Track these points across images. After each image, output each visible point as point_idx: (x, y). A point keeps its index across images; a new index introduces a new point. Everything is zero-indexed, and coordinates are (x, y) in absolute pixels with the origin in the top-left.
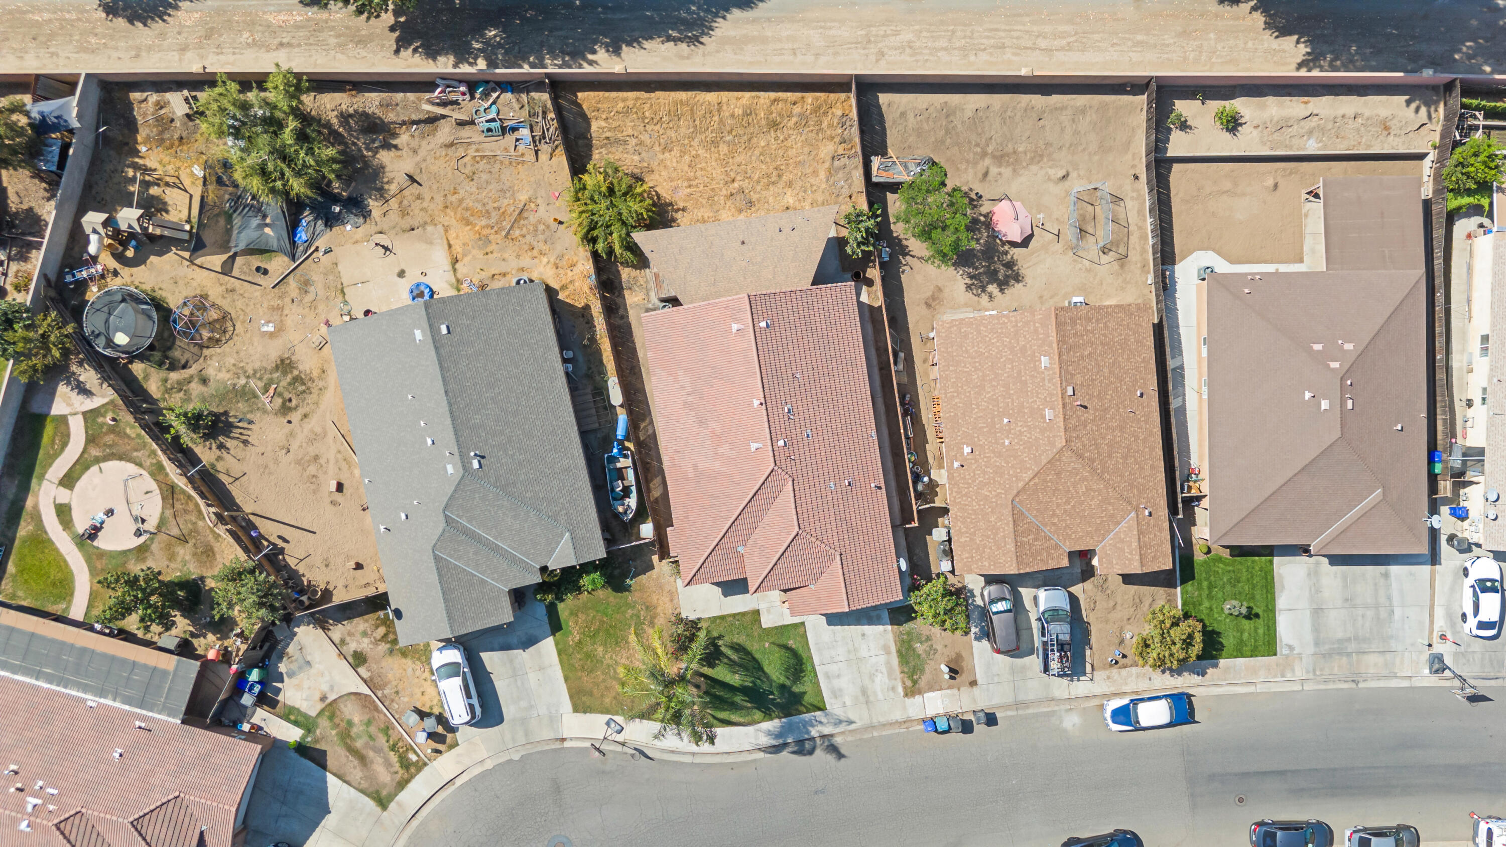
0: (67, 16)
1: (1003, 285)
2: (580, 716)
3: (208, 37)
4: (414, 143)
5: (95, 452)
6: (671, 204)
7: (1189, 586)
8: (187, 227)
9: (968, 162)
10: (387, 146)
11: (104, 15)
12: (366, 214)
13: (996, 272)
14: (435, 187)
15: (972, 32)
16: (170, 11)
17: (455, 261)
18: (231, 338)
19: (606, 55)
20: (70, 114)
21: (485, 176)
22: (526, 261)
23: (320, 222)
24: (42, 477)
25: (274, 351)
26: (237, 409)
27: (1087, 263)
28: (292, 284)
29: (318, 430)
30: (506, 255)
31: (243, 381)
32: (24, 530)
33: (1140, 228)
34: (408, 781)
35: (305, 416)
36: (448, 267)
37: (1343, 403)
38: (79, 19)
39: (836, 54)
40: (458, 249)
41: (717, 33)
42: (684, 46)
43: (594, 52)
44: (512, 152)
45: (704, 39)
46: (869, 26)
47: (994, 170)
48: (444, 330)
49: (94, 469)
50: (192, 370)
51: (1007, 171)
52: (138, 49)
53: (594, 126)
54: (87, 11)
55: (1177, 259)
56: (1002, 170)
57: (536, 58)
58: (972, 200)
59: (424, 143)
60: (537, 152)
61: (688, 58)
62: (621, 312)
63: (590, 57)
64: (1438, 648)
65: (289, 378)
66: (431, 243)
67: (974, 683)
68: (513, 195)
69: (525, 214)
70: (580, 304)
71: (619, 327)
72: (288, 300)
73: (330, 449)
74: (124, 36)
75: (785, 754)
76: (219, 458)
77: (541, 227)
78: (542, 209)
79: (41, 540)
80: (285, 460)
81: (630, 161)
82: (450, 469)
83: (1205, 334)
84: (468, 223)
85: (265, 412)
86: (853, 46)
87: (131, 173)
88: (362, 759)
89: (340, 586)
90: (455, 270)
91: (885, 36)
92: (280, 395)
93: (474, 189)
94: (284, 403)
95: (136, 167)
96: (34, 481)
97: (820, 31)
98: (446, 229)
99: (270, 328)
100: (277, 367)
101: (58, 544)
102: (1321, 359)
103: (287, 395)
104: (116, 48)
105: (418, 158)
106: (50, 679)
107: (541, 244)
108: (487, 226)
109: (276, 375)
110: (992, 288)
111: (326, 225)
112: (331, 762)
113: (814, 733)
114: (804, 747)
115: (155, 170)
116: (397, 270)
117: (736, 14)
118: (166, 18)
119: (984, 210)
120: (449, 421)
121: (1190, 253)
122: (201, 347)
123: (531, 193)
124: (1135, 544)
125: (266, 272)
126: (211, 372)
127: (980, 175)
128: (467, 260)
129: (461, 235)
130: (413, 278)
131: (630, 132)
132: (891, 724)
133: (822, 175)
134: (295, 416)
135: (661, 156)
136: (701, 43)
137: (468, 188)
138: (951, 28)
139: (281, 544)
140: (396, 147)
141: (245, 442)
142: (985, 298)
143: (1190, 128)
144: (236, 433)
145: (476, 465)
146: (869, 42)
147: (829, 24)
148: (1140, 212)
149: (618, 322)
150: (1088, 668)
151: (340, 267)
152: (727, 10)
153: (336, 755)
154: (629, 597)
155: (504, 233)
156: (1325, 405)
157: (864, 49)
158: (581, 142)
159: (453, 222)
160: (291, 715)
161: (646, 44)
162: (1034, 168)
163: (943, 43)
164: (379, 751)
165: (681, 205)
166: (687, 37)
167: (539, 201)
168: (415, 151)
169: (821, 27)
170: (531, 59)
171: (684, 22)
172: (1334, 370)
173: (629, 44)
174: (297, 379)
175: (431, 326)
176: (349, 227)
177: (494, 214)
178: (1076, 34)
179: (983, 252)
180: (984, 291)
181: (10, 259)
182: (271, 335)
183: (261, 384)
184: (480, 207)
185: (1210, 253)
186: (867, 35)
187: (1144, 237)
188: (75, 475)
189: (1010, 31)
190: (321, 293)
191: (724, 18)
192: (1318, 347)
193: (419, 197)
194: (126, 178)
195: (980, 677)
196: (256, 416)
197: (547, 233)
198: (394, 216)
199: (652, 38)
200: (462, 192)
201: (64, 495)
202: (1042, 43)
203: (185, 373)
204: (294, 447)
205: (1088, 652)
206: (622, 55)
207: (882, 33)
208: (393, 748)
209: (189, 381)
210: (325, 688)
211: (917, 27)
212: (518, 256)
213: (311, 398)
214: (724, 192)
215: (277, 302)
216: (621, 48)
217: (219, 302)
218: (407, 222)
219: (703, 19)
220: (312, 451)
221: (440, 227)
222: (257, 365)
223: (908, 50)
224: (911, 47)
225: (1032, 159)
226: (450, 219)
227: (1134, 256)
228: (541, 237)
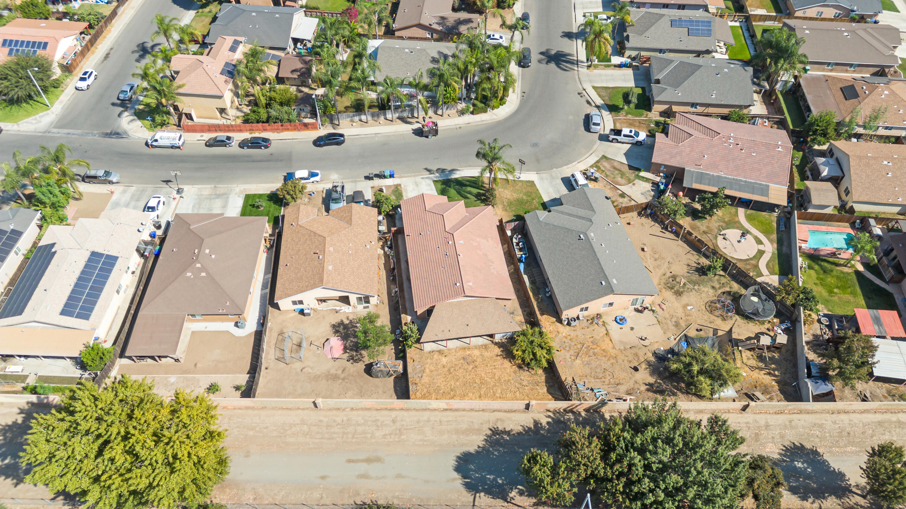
0: (837, 449)
1: (342, 323)
2: (531, 180)
3: (757, 435)
4: (637, 386)
5: (753, 262)
6: (504, 358)
7: (277, 215)
8: (740, 348)
9: (352, 376)
10: (650, 385)
11: (818, 450)
12: (655, 354)
13: (344, 329)
14: (623, 366)
15: (343, 437)
16: (783, 452)
17: (607, 334)
18: (706, 304)
19: (542, 421)
20: (812, 385)
21: (598, 370)
22: (573, 334)
23: (677, 351)
24: (773, 254)
25: (685, 299)
26: (696, 277)
27: (299, 332)
28: (683, 324)
29: (657, 270)
30: (583, 336)
31: (696, 287)
32: (774, 236)
33: (270, 347)
34: (596, 162)
35: (664, 275)
36: (610, 331)
37: (199, 252)
38: (830, 447)
39: (418, 422)
40: (607, 339)
41: (483, 437)
42: (500, 428)
43: (548, 423)
44: (586, 381)
45: (489, 432)
46: (399, 441)
47: (339, 372)
48: (603, 283)
49: (751, 256)
50: (720, 291)
51: (333, 371)
52: (792, 427)
53: (545, 389)
54: (828, 452)
55: (254, 334)
56: (335, 372)
57: (578, 419)
58: (352, 359)
59: (632, 386)
60: (573, 380)
61: (498, 419)
62: (525, 313)
63: (550, 420)
64: (178, 196)
65: (675, 289)
66: (620, 341)
67: (372, 188)
68: (583, 362)
69: (576, 354)
70: (545, 316)
71: (526, 307)
72: (684, 318)
73: (650, 263)
74: (802, 436)
75: (449, 169)
76: (698, 260)
77: (567, 349)
78: (568, 356)
79: (766, 233)
80: (669, 259)
81: (525, 375)
82: (592, 235)
83: (250, 296)
84: (604, 350)
85: (683, 276)
86: (409, 427)
87: (776, 373)
88: (615, 168)
89: (635, 218)
90: (607, 330)
91: (390, 434)
92: (678, 282)
93: (603, 365)
94: (675, 279)
95: (775, 375)
96: (776, 252)
97: (426, 438)
98: (614, 348)
99: (689, 308)
100: (682, 293)
101: (757, 231)
102: (203, 269)
103: (674, 282)
104: (804, 427)
105: (634, 379)
106: (741, 181)
107: (567, 341)
108: (594, 349)
109: (682, 290)
110: (346, 322)
111: (673, 350)
112: (627, 167)
113: (437, 175)
114: (443, 171)
115: (765, 374)
116: (634, 330)
117: (472, 449)
118: (784, 448)
119: (347, 355)
120: (596, 250)
121: (247, 336)
122: (719, 301)
123: (574, 363)
124: (301, 214)
125: (697, 330)
126: (711, 291)
127: (347, 369)
128: (602, 334)
129: (606, 345)
130: (626, 327)
131: (526, 388)
132: (406, 177)
133: (427, 370)
134: (669, 274)
135: (510, 378)
136: (491, 430)
137: (607, 365)
138: (354, 440)
139: (664, 231)
140: (646, 385)
141: (689, 265)
142: (351, 318)
143: (234, 387)
144: (694, 268)
145: (582, 236)
146: (400, 430)
147: (421, 443)
148: (268, 354)
149: (527, 309)
150: (325, 191)
151: (662, 332)
152: (477, 452)
153: (626, 169)
154: (514, 213)
155: (585, 346)
156: (207, 251)
157: (403, 425)
158: (551, 384)
159: (611, 351)
160: (647, 180)
161: (520, 429)
162: (318, 373)
163: (360, 429)
164: (609, 170)
165: (499, 358)
166: (499, 434)
167: (570, 360)
168: (636, 382)
169: (426, 441)
170: (581, 419)
171: (501, 445)
172: (200, 263)
173: (530, 429)
174: (672, 288)
175: (609, 283)
176: (662, 348)
177: (591, 354)
178: (285, 436)
179: (349, 337)
180: (351, 321)
181: (822, 336)
182: (688, 305)
183: (687, 286)
184: (599, 357)
185: (237, 335)
186: (401, 435)
187: (268, 342)
188: (759, 254)
189: (322, 438)
190: (669, 322)
191: (479, 447)
192: (203, 274)
193: (630, 362)
194: (778, 371)
195: (370, 189)
196: (686, 275)
197: (564, 346)
198: (641, 353)
199: (518, 433)
200: (609, 363)
201: (761, 247)
202: (305, 428)
203: (723, 290)
204: (666, 264)
205: (324, 196)
206: (533, 421)
207: (393, 436)
208: (603, 171)
209: (719, 288)
210: (634, 187)
211: (373, 441)
212: (577, 336)
213: (664, 281)
214: (477, 363)
215: (689, 318)
216: (535, 426)
217: (716, 318)
218: (634, 351)
219: (491, 446)
220: (658, 262)
221: (617, 348)
222: (691, 293)
223: (379, 424)
224: (378, 426)
225: (319, 377)
226: (613, 352)
227: (275, 335)
228: (567, 344)
